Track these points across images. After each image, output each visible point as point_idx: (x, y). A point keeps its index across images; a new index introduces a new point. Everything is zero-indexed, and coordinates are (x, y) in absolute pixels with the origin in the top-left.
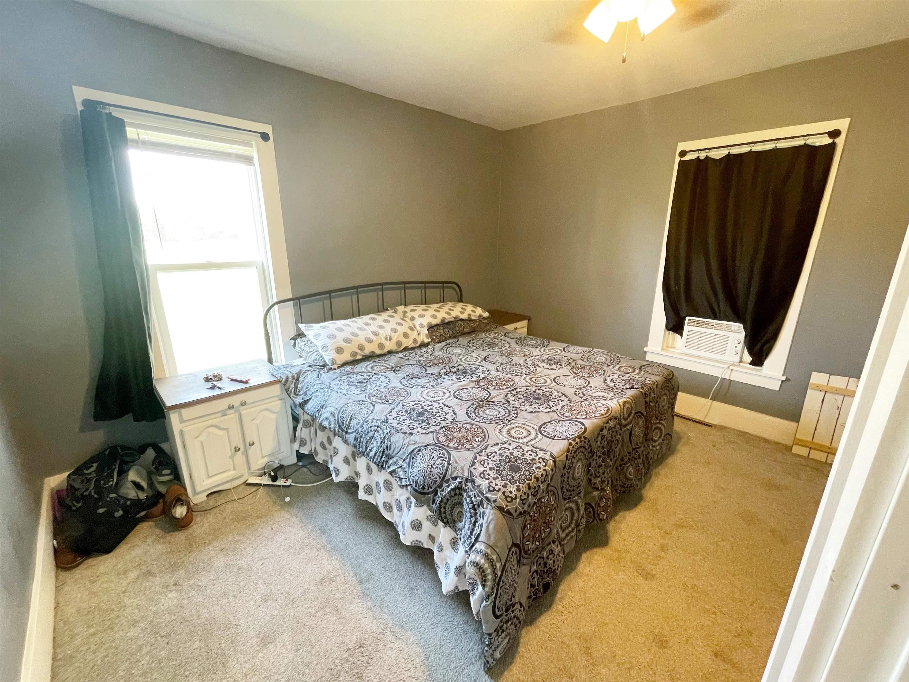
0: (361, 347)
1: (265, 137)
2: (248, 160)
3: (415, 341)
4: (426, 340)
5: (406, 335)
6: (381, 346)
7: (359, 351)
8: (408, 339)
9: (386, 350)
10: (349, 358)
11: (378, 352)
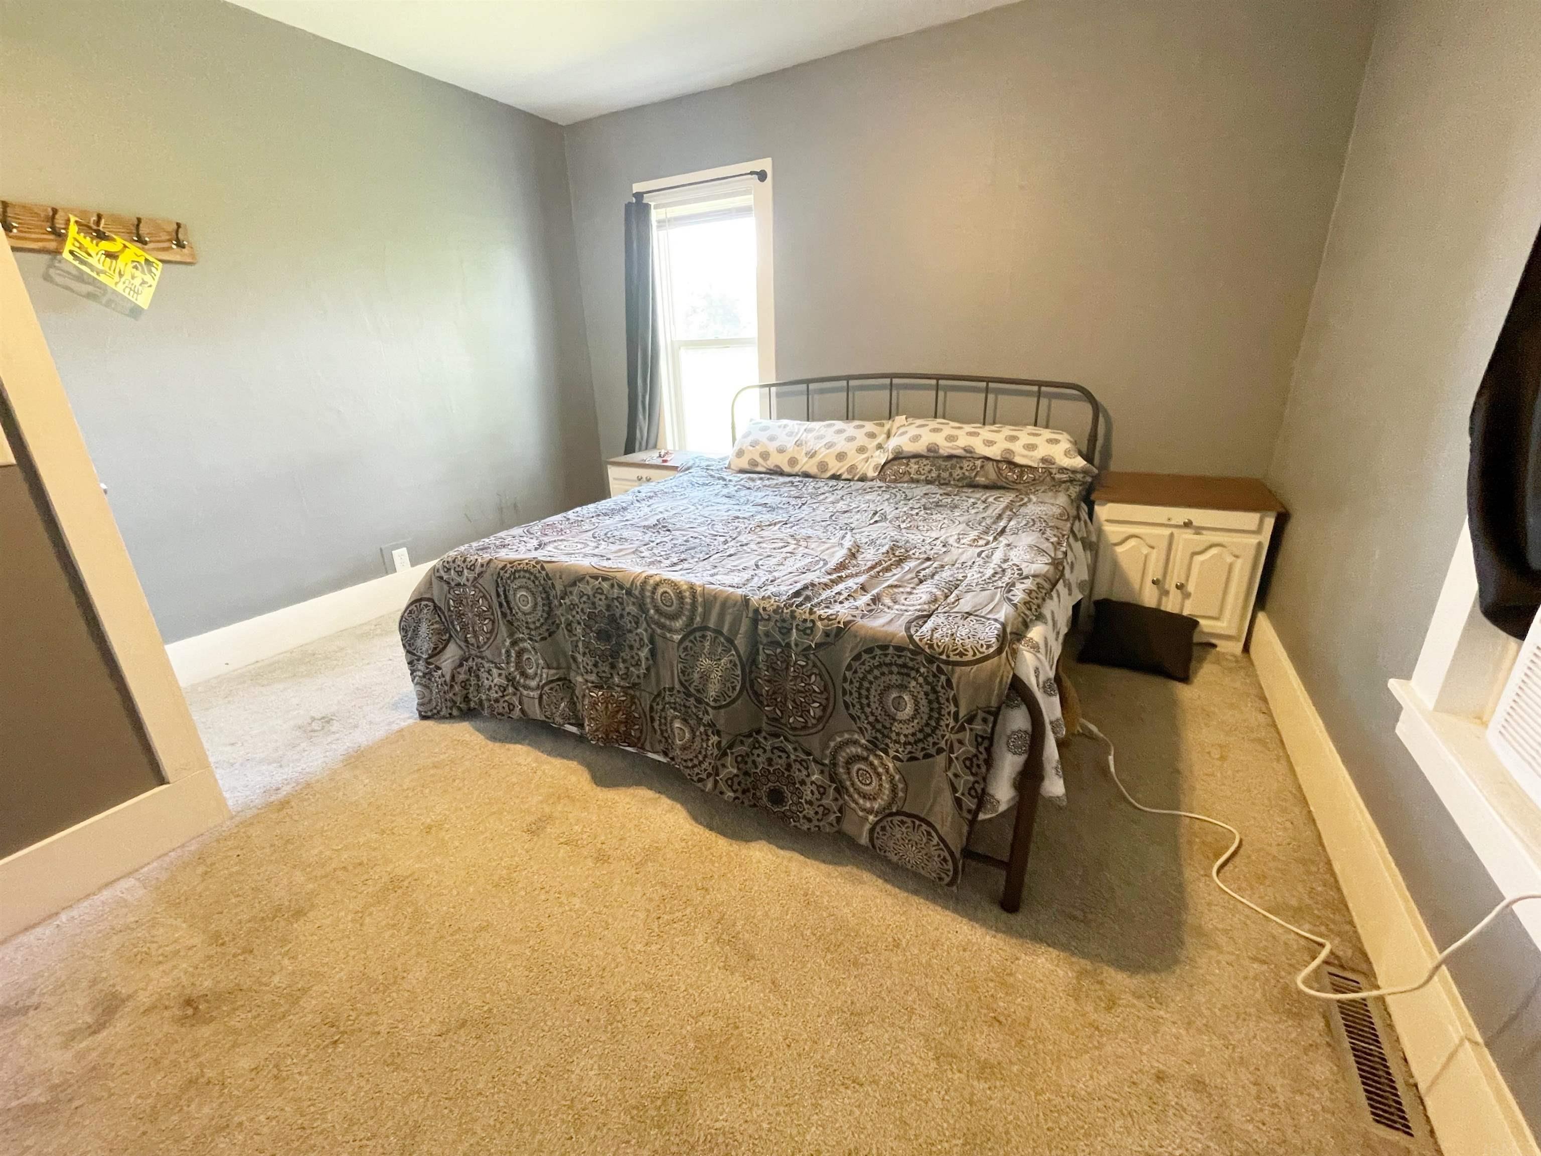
0: (765, 456)
1: (762, 176)
2: (744, 211)
3: (852, 468)
4: (871, 474)
5: (841, 456)
6: (793, 462)
7: (760, 460)
8: (841, 464)
9: (796, 469)
10: (746, 466)
11: (787, 469)
